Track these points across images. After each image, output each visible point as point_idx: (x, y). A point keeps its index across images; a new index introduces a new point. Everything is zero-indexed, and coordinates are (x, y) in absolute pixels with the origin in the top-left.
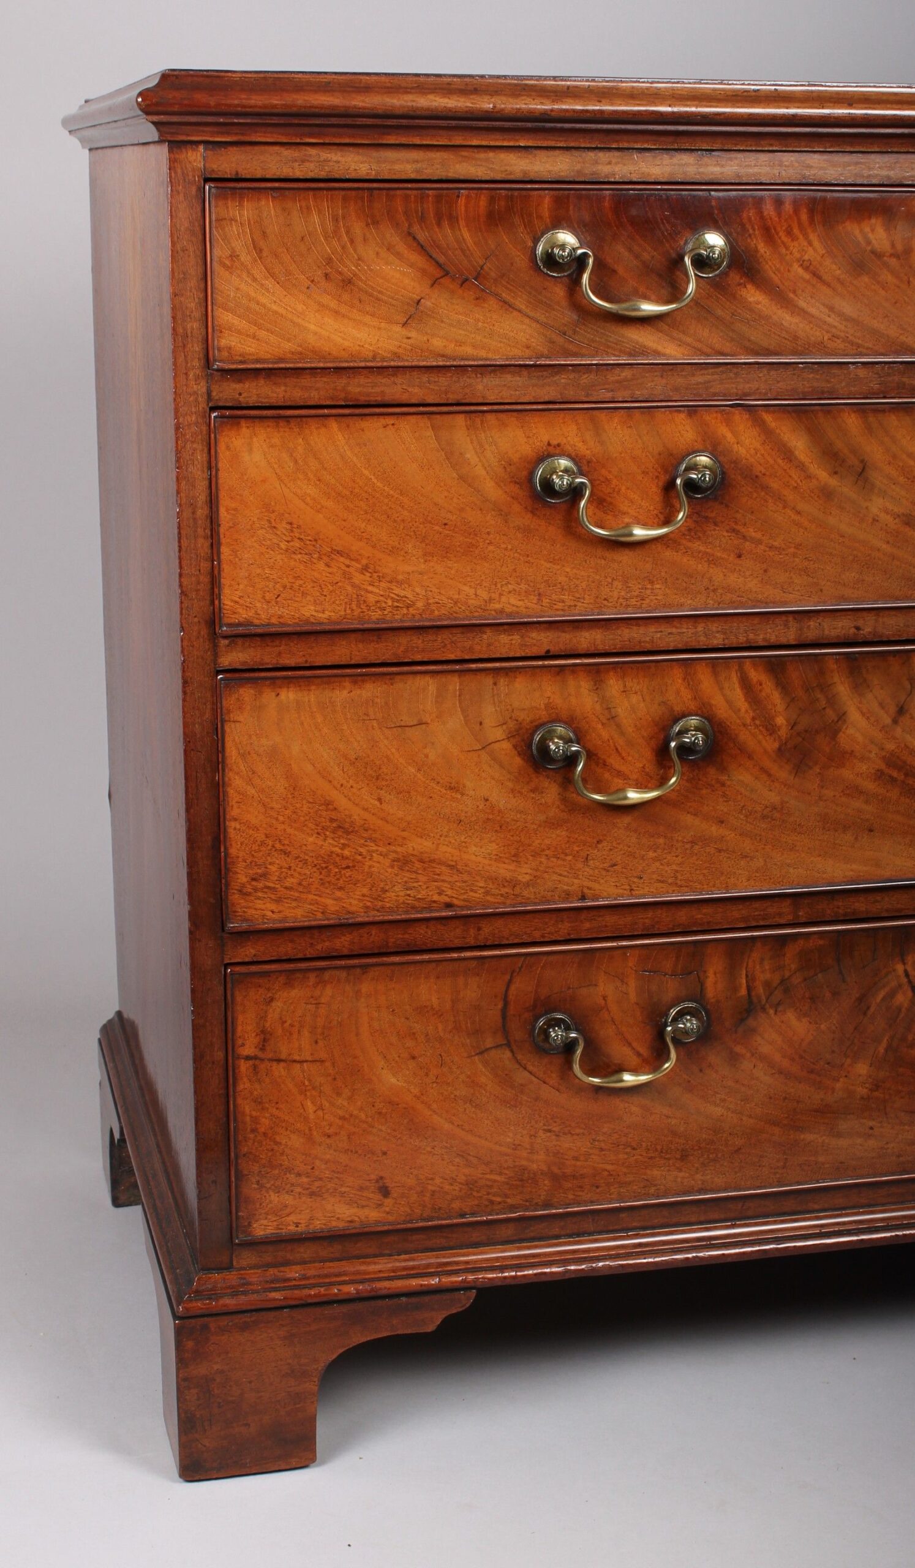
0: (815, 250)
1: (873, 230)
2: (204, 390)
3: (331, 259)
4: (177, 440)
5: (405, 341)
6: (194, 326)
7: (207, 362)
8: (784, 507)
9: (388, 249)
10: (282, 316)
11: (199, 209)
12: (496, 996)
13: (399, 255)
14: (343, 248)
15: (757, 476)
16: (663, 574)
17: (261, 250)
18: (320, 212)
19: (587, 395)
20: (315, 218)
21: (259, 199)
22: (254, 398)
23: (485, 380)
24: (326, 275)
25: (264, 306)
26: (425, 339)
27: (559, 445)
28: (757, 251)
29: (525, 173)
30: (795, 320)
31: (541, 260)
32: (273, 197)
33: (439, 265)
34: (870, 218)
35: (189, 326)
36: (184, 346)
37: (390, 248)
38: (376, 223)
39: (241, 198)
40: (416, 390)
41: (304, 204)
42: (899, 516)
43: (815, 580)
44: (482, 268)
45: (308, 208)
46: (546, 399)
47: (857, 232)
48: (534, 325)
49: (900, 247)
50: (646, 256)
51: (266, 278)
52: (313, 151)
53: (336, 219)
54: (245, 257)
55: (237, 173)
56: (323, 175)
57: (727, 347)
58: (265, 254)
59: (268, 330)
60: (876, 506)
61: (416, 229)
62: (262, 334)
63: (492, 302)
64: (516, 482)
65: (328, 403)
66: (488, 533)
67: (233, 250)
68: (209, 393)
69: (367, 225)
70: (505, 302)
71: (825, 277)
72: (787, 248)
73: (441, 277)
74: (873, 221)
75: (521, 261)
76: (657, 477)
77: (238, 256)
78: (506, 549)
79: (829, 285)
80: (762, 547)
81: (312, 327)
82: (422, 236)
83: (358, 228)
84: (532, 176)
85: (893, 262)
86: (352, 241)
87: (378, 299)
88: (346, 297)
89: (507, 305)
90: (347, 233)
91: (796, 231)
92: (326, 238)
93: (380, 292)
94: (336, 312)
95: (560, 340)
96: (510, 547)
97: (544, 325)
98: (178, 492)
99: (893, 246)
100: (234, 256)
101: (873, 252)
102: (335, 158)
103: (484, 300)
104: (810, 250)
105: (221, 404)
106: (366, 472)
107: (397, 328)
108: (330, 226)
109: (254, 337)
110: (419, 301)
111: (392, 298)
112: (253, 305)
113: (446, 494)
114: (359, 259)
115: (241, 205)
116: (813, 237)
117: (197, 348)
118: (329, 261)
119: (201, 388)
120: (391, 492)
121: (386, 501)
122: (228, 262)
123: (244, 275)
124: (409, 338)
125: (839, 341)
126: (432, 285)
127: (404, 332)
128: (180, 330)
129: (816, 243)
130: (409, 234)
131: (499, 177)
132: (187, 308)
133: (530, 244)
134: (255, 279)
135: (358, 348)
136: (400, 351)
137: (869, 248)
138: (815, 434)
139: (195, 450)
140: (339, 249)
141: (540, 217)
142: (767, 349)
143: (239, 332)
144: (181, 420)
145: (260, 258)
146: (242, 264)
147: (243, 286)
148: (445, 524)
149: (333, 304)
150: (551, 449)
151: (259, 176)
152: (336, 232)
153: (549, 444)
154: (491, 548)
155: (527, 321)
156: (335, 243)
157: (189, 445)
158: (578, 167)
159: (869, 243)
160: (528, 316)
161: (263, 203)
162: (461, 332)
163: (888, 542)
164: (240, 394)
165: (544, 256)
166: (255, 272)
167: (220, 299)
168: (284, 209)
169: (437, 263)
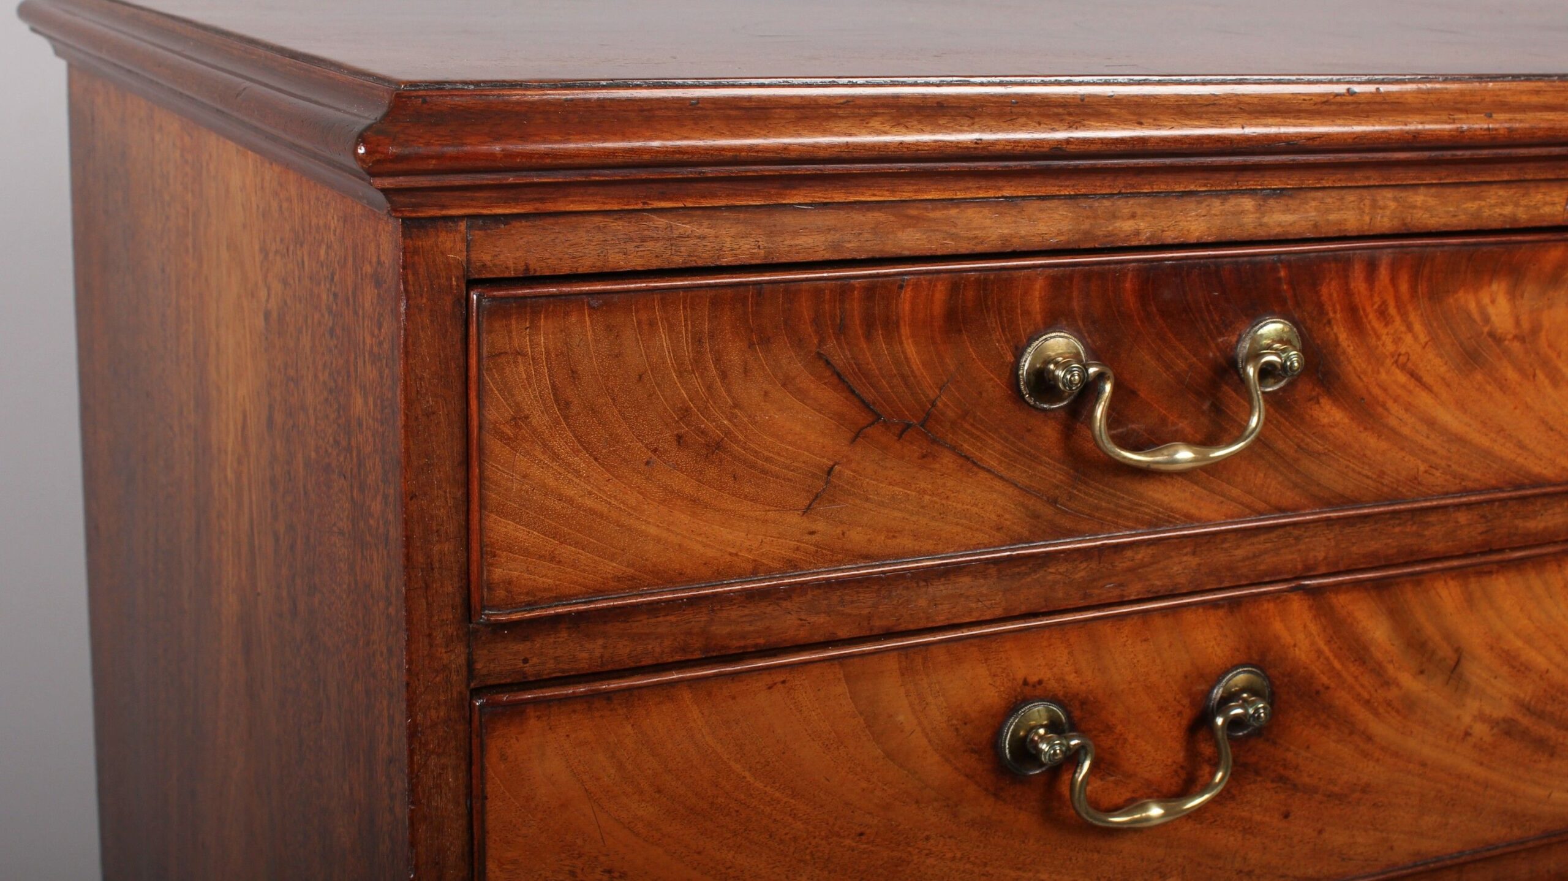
0: (1416, 338)
1: (1493, 302)
2: (462, 660)
3: (687, 410)
4: (411, 753)
5: (807, 538)
6: (445, 549)
7: (468, 610)
8: (1351, 733)
9: (784, 385)
10: (602, 516)
11: (458, 336)
13: (801, 394)
14: (709, 388)
15: (1318, 692)
16: (1180, 860)
17: (568, 404)
18: (671, 328)
19: (1085, 596)
20: (663, 339)
21: (567, 314)
22: (551, 665)
23: (931, 590)
24: (679, 438)
25: (571, 501)
26: (839, 531)
27: (1040, 682)
28: (1337, 344)
29: (1005, 239)
30: (1384, 445)
31: (1027, 384)
32: (591, 308)
33: (866, 405)
34: (1490, 283)
35: (436, 548)
36: (427, 587)
37: (786, 383)
38: (765, 341)
39: (535, 313)
40: (821, 619)
41: (644, 317)
42: (1498, 723)
43: (1384, 835)
44: (933, 404)
45: (652, 324)
46: (1023, 609)
47: (1472, 306)
48: (1010, 491)
49: (1526, 325)
50: (1181, 365)
51: (576, 452)
52: (661, 222)
53: (698, 340)
54: (539, 419)
55: (527, 269)
56: (678, 261)
57: (1290, 497)
58: (575, 409)
59: (576, 544)
60: (1468, 712)
61: (831, 346)
62: (567, 551)
63: (947, 459)
64: (973, 751)
65: (677, 658)
66: (927, 838)
67: (518, 407)
68: (470, 664)
69: (751, 345)
70: (967, 458)
71: (1427, 379)
72: (1378, 337)
73: (869, 425)
74: (1494, 287)
75: (994, 387)
76: (1180, 713)
77: (527, 417)
78: (953, 859)
79: (1428, 388)
80: (1318, 797)
81: (652, 530)
82: (840, 357)
83: (734, 353)
84: (1016, 245)
85: (1516, 346)
86: (724, 376)
87: (764, 472)
88: (711, 472)
89: (969, 463)
90: (717, 361)
91: (1392, 310)
92: (680, 375)
93: (767, 459)
94: (695, 501)
95: (1047, 511)
96: (958, 855)
97: (1025, 490)
98: (413, 844)
99: (1517, 323)
100: (519, 419)
101: (1492, 334)
102: (699, 232)
103: (935, 457)
104: (1409, 339)
105: (492, 681)
106: (737, 767)
107: (794, 518)
108: (687, 351)
109: (552, 559)
110: (831, 468)
111: (787, 468)
112: (553, 503)
113: (864, 785)
114: (735, 406)
115: (534, 327)
116: (1413, 317)
117: (449, 587)
118: (685, 413)
119: (456, 658)
120: (777, 794)
121: (768, 810)
122: (508, 431)
123: (538, 451)
124: (812, 533)
125: (1438, 474)
126: (853, 440)
127: (806, 524)
128: (420, 558)
129: (1418, 327)
130: (820, 356)
131: (964, 248)
132: (432, 518)
133: (1010, 358)
134: (555, 456)
135: (728, 558)
136: (799, 555)
137: (1486, 329)
138: (1397, 616)
139: (444, 767)
140: (702, 391)
141: (1026, 313)
142: (1342, 496)
143: (526, 552)
144: (420, 717)
145: (566, 418)
146: (534, 431)
147: (535, 471)
148: (861, 834)
149: (689, 488)
150: (1027, 689)
151: (566, 271)
152: (698, 362)
153: (1025, 683)
154: (931, 861)
155: (998, 485)
156: (696, 381)
157: (433, 761)
158: (1086, 226)
159: (1487, 320)
160: (1001, 478)
161: (573, 319)
162: (897, 514)
163: (1481, 764)
164: (526, 661)
165: (1032, 378)
166: (558, 444)
167: (493, 496)
168: (609, 328)
169: (863, 401)
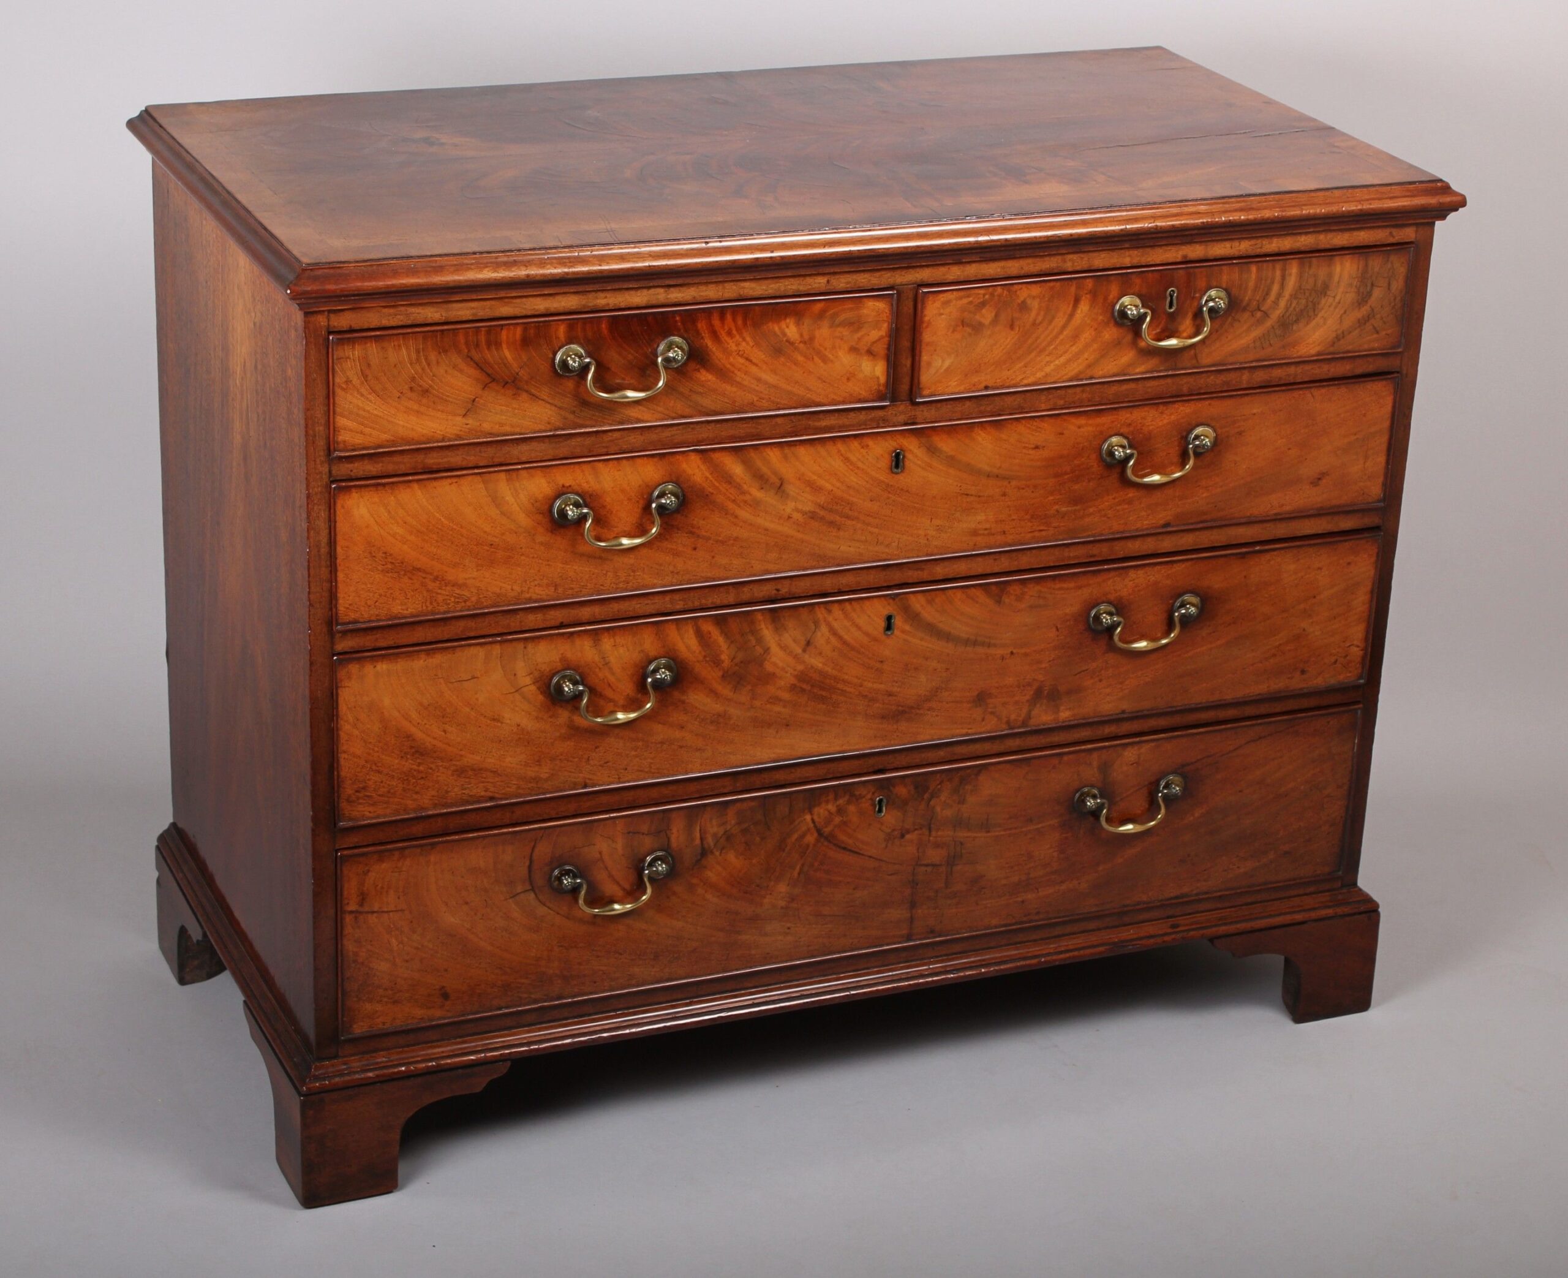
0: (748, 343)
1: (788, 327)
2: (327, 470)
3: (415, 377)
4: (308, 504)
5: (465, 426)
6: (320, 429)
7: (329, 451)
8: (726, 514)
9: (454, 368)
10: (380, 417)
11: (325, 352)
12: (524, 858)
13: (461, 371)
14: (423, 369)
15: (707, 495)
16: (642, 565)
17: (367, 376)
18: (408, 348)
19: (590, 451)
20: (404, 351)
21: (366, 343)
22: (361, 473)
23: (519, 447)
24: (411, 389)
25: (368, 412)
26: (478, 424)
27: (570, 486)
28: (707, 347)
29: (547, 309)
30: (734, 389)
31: (558, 366)
32: (375, 341)
33: (489, 375)
34: (785, 319)
35: (317, 429)
36: (314, 443)
37: (455, 367)
38: (445, 351)
39: (354, 343)
40: (472, 458)
41: (396, 343)
42: (806, 513)
43: (748, 560)
44: (517, 374)
45: (399, 346)
46: (561, 456)
47: (776, 329)
48: (553, 408)
49: (806, 337)
50: (630, 357)
51: (370, 394)
52: (402, 309)
53: (418, 351)
54: (356, 381)
55: (351, 326)
56: (409, 322)
57: (687, 411)
58: (369, 378)
59: (371, 428)
60: (789, 507)
61: (473, 353)
62: (367, 430)
63: (525, 396)
64: (540, 513)
65: (412, 472)
66: (521, 548)
67: (348, 378)
68: (330, 472)
69: (440, 353)
70: (533, 395)
71: (754, 360)
72: (728, 344)
73: (490, 383)
74: (788, 321)
75: (544, 367)
76: (638, 502)
77: (351, 381)
78: (533, 557)
79: (756, 365)
80: (711, 542)
81: (401, 423)
82: (477, 356)
83: (433, 356)
84: (552, 310)
85: (802, 345)
86: (429, 365)
87: (446, 401)
88: (424, 401)
89: (535, 397)
90: (426, 359)
91: (734, 332)
92: (411, 364)
93: (448, 396)
94: (418, 412)
95: (571, 417)
96: (536, 556)
97: (560, 408)
98: (308, 538)
99: (801, 335)
100: (348, 381)
101: (787, 341)
102: (417, 311)
103: (519, 395)
104: (744, 344)
105: (338, 478)
106: (437, 515)
107: (459, 419)
108: (414, 356)
109: (361, 433)
110: (474, 401)
111: (456, 399)
112: (361, 412)
113: (492, 525)
114: (434, 376)
115: (353, 348)
116: (745, 334)
117: (321, 443)
118: (413, 379)
119: (325, 469)
120: (455, 527)
121: (451, 533)
122: (344, 386)
123: (355, 394)
124: (467, 424)
125: (764, 401)
126: (483, 389)
127: (464, 421)
128: (311, 432)
129: (748, 339)
130: (468, 356)
131: (529, 313)
132: (315, 417)
133: (551, 356)
134: (362, 395)
135: (432, 434)
136: (461, 433)
137: (785, 339)
138: (747, 464)
139: (320, 510)
140: (420, 370)
141: (557, 338)
142: (715, 411)
143: (351, 430)
144: (311, 491)
145: (366, 381)
146: (354, 386)
147: (355, 401)
148: (492, 545)
149: (416, 407)
150: (564, 489)
151: (365, 327)
152: (418, 360)
153: (563, 486)
154: (523, 558)
155: (548, 406)
156: (418, 367)
157: (316, 508)
158: (584, 302)
159: (785, 335)
160: (549, 403)
161: (369, 345)
162: (504, 417)
163: (799, 531)
164: (351, 471)
165: (561, 364)
166: (363, 390)
167: (338, 410)
168: (383, 348)
169: (486, 373)
